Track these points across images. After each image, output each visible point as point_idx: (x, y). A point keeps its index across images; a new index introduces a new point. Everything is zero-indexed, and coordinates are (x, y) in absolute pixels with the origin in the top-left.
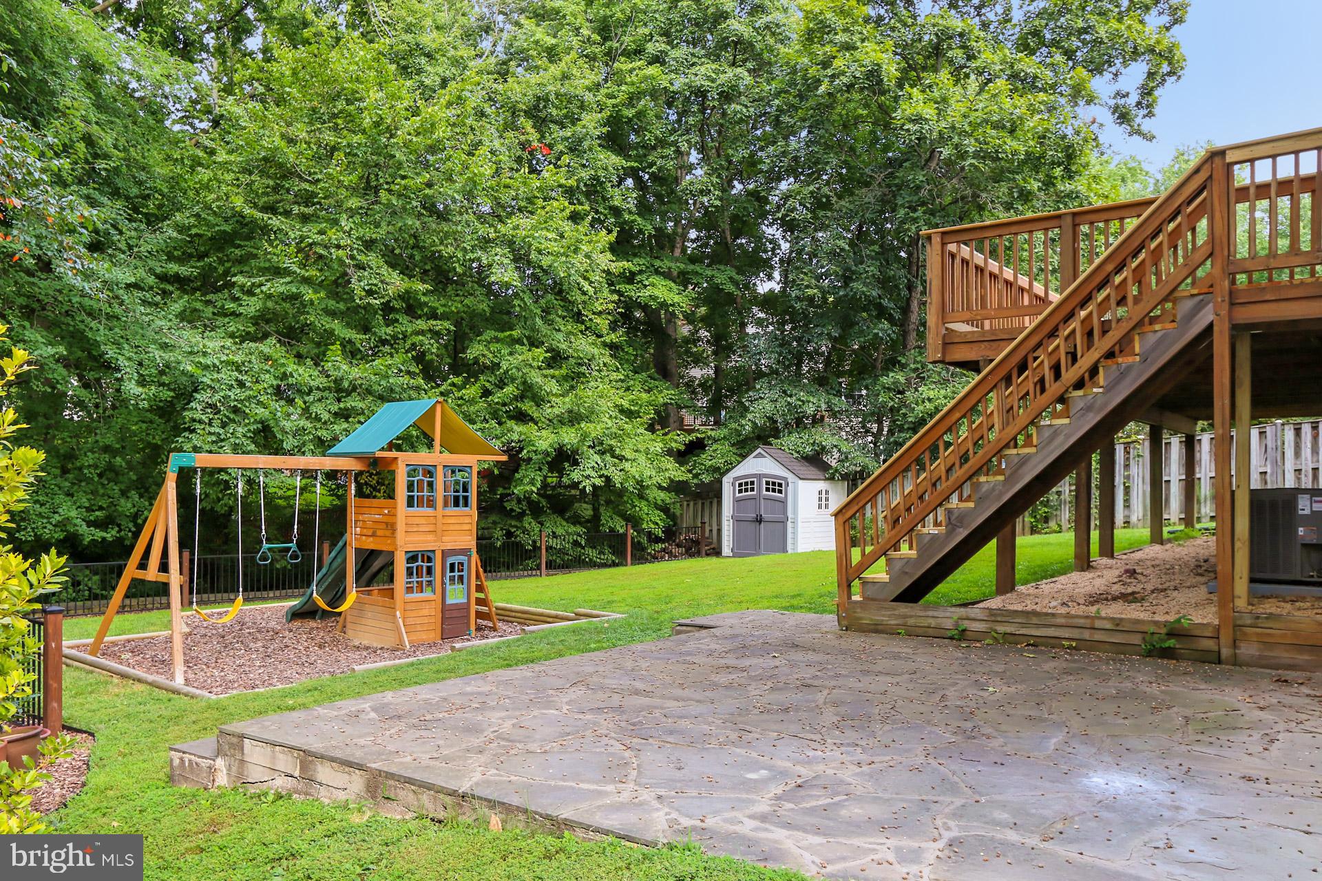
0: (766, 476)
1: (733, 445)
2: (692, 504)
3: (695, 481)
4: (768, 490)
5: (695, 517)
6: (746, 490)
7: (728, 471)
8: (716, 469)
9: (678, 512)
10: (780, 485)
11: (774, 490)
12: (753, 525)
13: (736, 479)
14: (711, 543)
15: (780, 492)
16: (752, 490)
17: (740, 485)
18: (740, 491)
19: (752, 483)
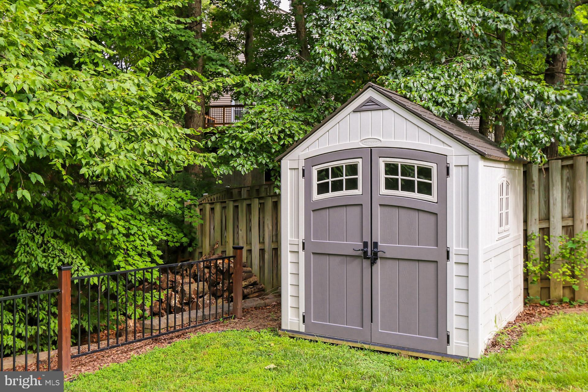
0: (385, 151)
1: (291, 105)
2: (218, 207)
3: (223, 170)
4: (391, 184)
5: (223, 229)
6: (337, 186)
7: (285, 149)
8: (265, 148)
9: (197, 223)
10: (425, 172)
11: (408, 186)
12: (355, 265)
13: (311, 161)
14: (250, 274)
15: (426, 189)
16: (352, 184)
17: (323, 174)
18: (323, 189)
19: (353, 169)
